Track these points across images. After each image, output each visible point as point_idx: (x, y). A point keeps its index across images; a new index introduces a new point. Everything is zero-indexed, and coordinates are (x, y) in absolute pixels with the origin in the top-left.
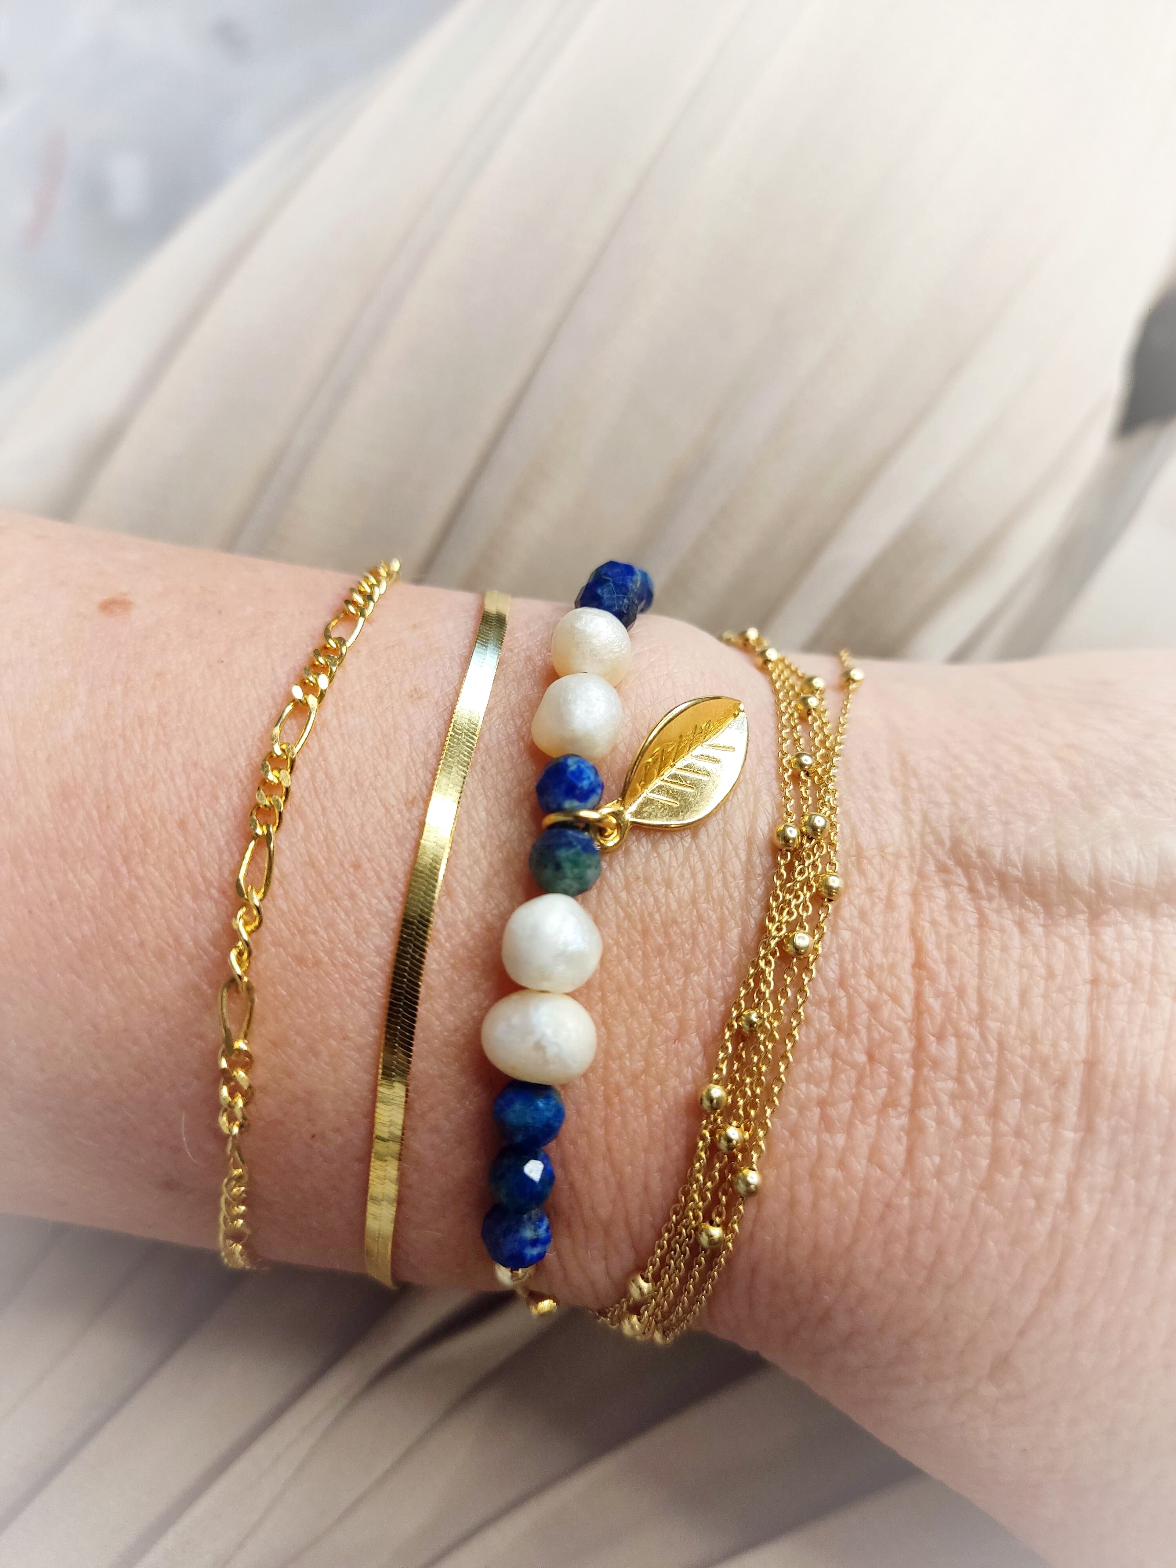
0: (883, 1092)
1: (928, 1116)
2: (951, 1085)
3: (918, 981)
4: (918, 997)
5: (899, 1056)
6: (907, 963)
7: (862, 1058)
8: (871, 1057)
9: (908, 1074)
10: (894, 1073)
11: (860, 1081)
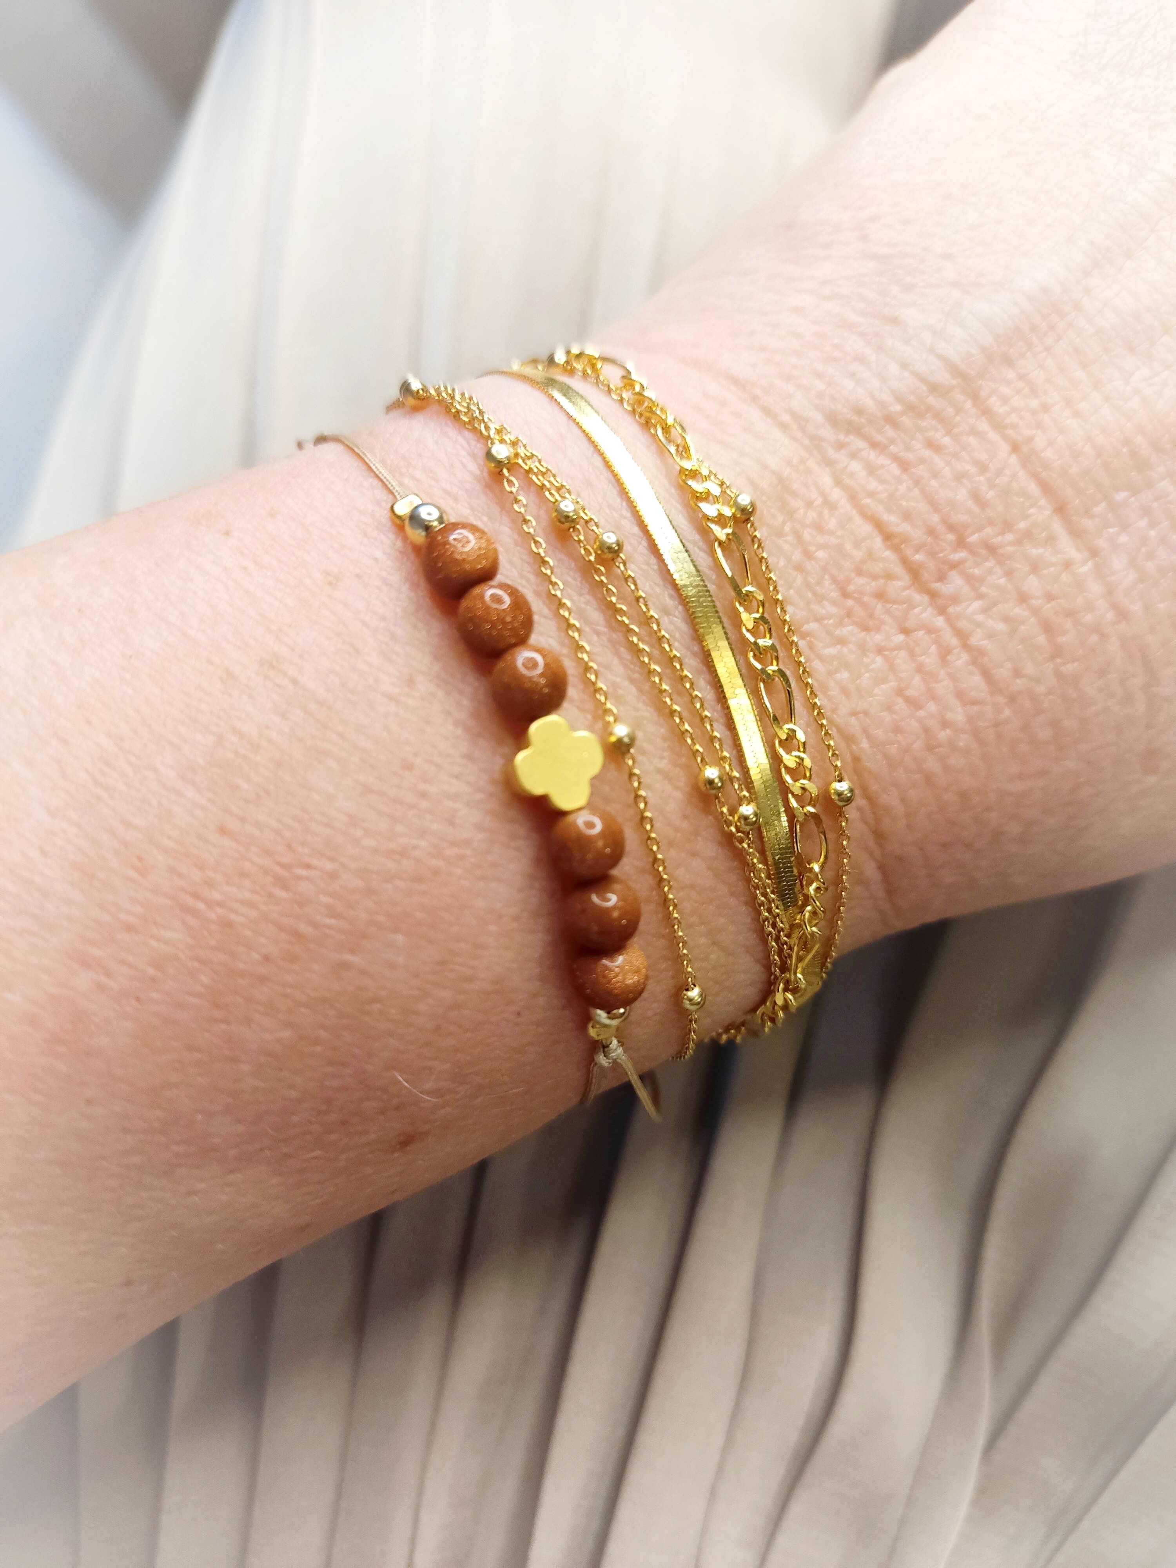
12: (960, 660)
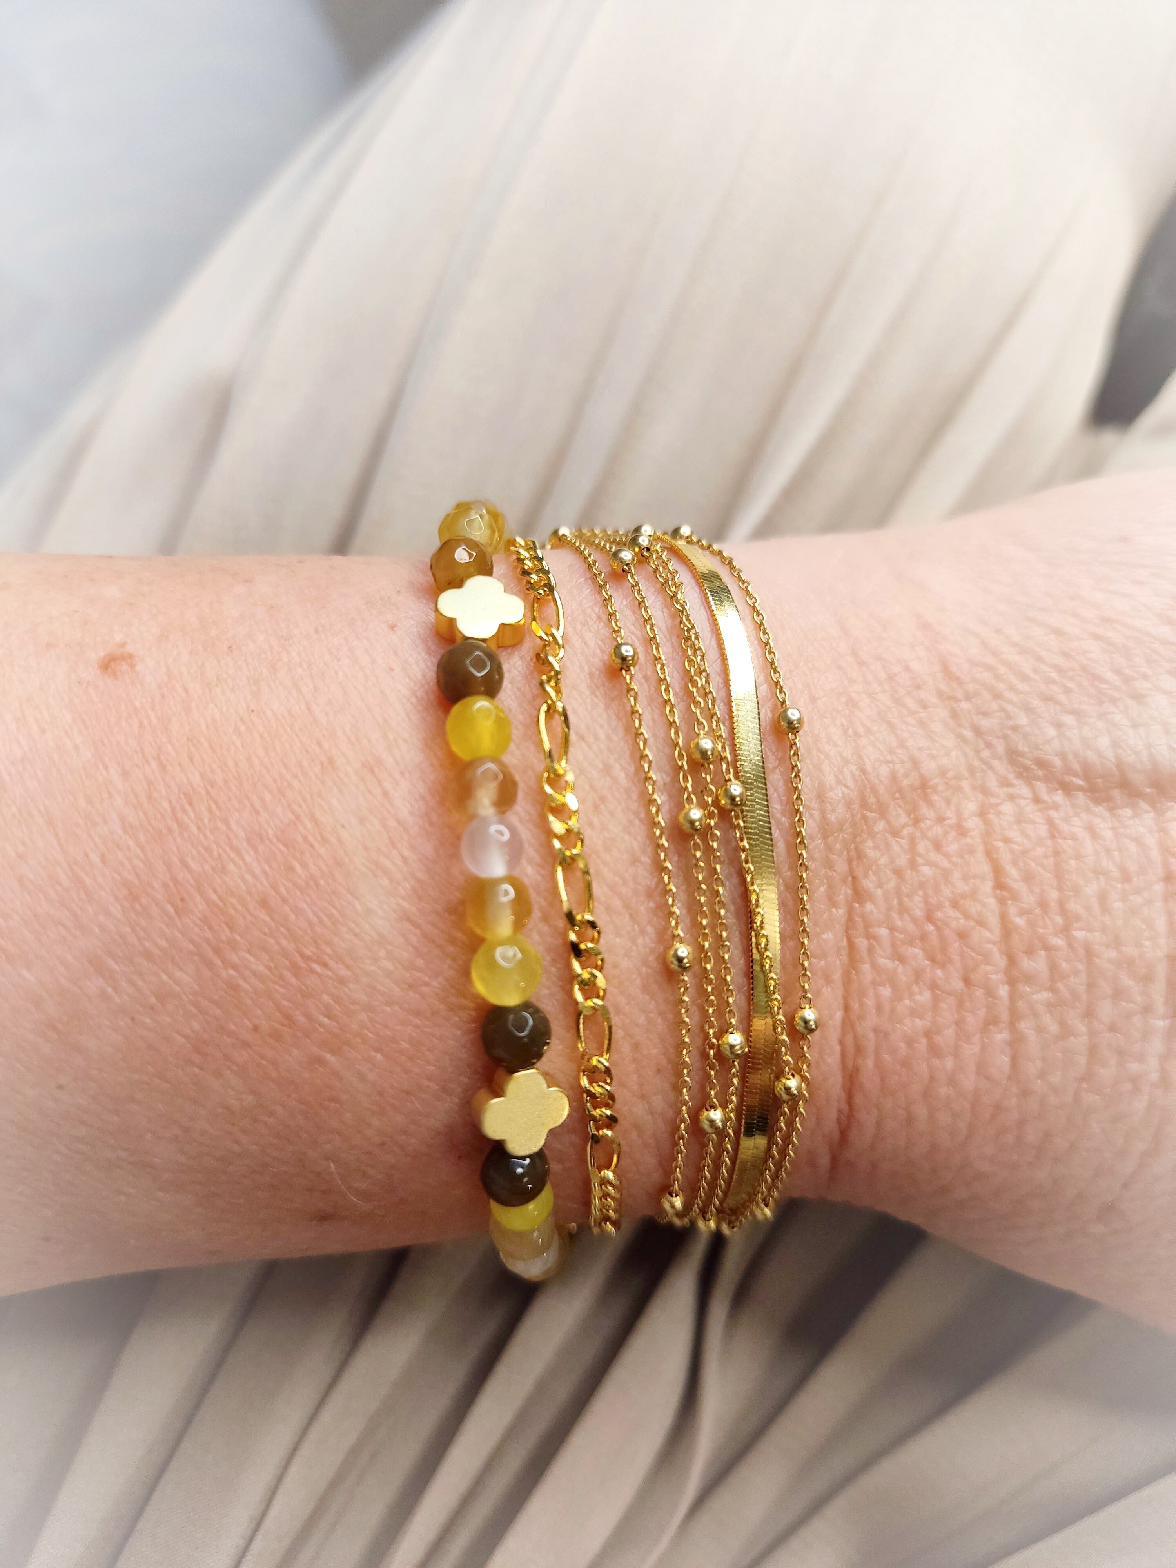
0: (982, 1013)
1: (1026, 1026)
2: (1045, 995)
3: (1002, 901)
4: (1004, 918)
5: (993, 976)
6: (987, 887)
7: (958, 985)
8: (967, 981)
9: (1003, 991)
10: (990, 993)
11: (960, 1005)
12: (1001, 1036)
